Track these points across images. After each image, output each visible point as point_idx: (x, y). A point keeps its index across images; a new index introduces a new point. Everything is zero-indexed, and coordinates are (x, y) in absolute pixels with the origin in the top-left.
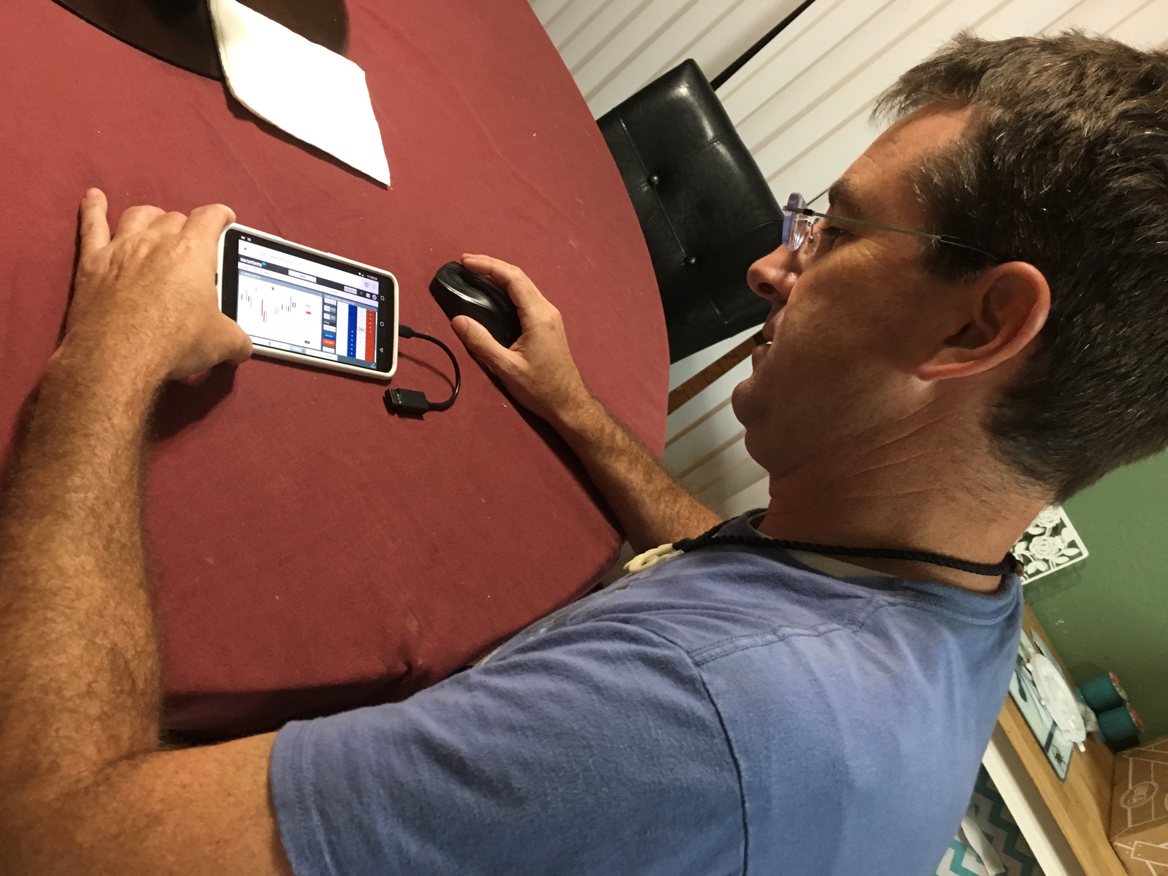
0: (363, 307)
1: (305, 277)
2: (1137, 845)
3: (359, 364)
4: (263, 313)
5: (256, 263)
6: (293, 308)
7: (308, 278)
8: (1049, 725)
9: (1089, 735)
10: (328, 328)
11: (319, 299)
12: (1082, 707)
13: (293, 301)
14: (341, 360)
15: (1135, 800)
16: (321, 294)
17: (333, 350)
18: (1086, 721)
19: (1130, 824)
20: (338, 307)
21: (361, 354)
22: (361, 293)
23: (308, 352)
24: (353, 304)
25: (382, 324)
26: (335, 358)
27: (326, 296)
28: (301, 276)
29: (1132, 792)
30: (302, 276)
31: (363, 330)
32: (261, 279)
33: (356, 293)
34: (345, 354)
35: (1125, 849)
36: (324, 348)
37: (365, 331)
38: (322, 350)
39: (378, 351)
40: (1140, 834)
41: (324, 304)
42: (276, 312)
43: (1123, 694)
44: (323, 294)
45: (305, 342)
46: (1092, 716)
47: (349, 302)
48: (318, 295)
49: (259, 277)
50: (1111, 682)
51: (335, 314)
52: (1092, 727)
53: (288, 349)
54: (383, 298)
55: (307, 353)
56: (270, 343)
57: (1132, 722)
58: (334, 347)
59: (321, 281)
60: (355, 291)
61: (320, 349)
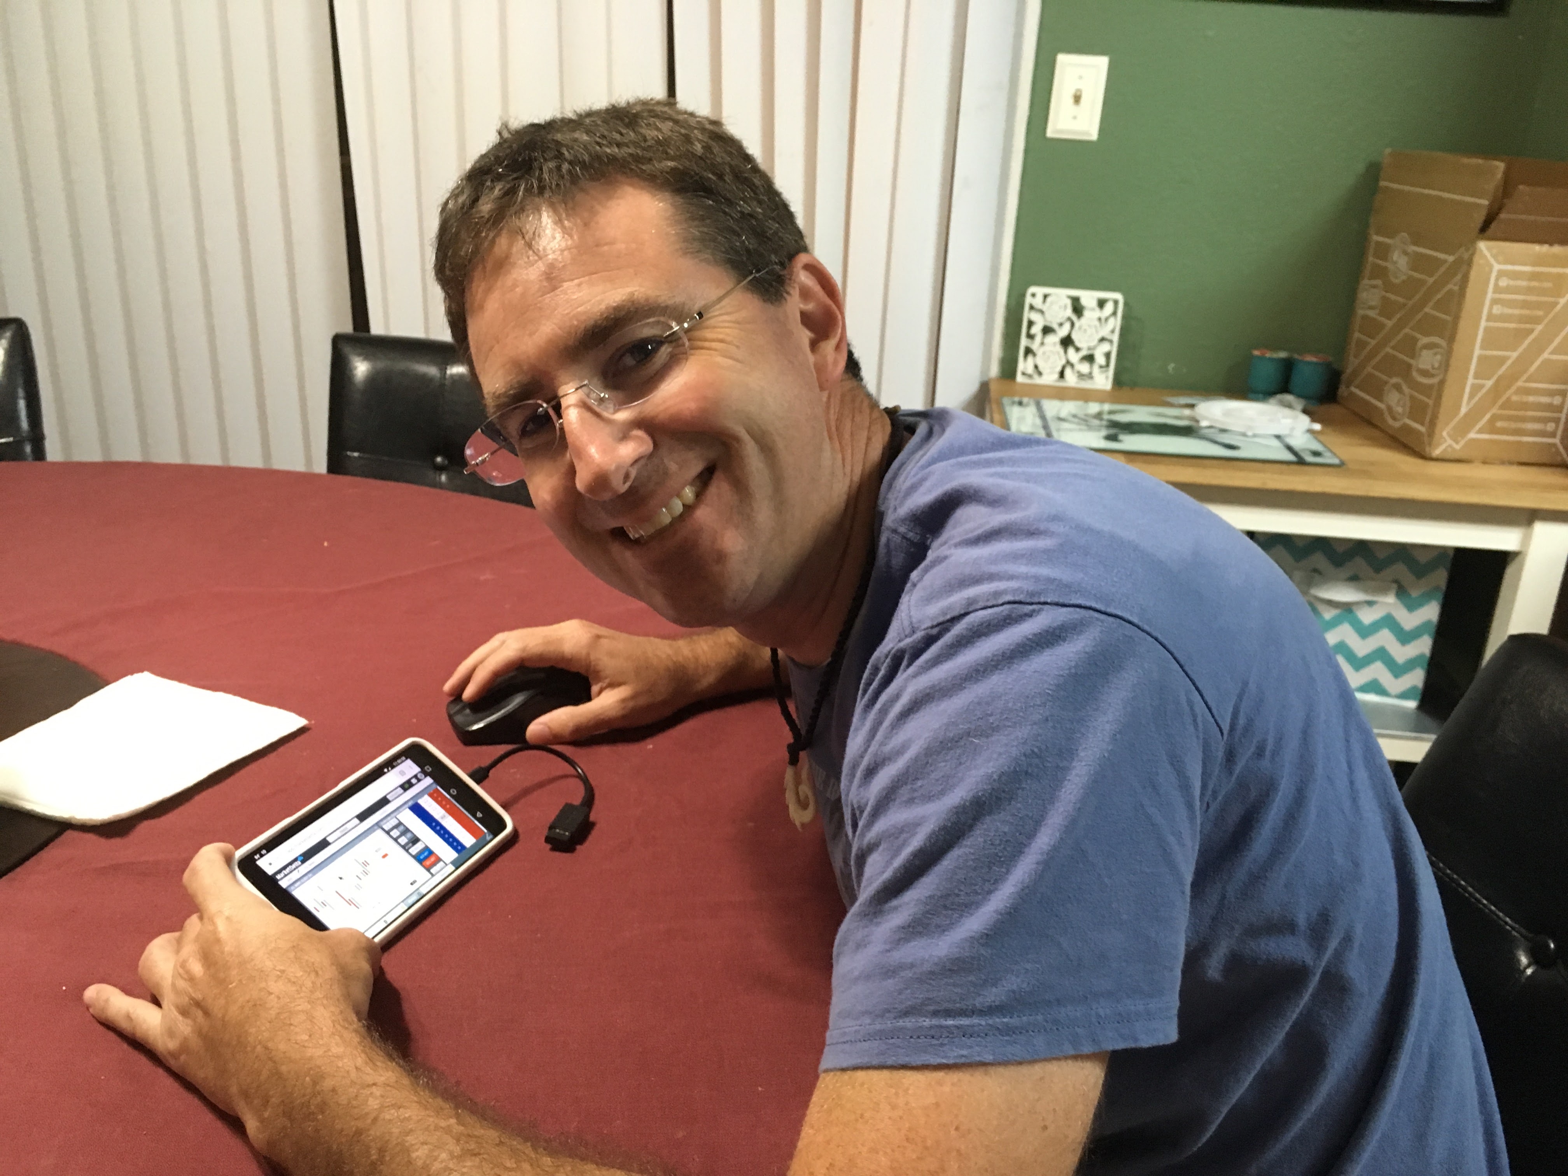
0: (423, 796)
1: (346, 828)
2: (1448, 434)
3: (476, 849)
4: (350, 902)
5: (294, 866)
6: (368, 868)
7: (349, 826)
8: (1276, 443)
9: (1305, 411)
10: (415, 850)
11: (379, 832)
12: (1273, 401)
13: (361, 861)
14: (457, 864)
15: (1400, 410)
16: (376, 827)
17: (441, 864)
18: (1290, 406)
19: (1422, 429)
20: (402, 821)
21: (467, 839)
22: (406, 786)
23: (424, 890)
24: (410, 803)
25: (454, 792)
26: (451, 868)
27: (382, 823)
28: (342, 831)
29: (1390, 408)
30: (344, 830)
31: (444, 816)
32: (314, 874)
33: (402, 791)
34: (454, 855)
35: (1445, 450)
36: (433, 870)
37: (447, 815)
38: (433, 875)
39: (478, 819)
40: (1439, 425)
41: (388, 833)
42: (358, 887)
43: (1283, 355)
44: (378, 825)
45: (412, 884)
46: (1289, 398)
47: (407, 806)
48: (374, 831)
49: (310, 875)
50: (1261, 358)
51: (407, 831)
52: (1299, 404)
53: (406, 908)
54: (428, 769)
55: (424, 893)
56: (385, 922)
57: (1316, 364)
58: (438, 860)
59: (363, 816)
60: (400, 790)
61: (430, 876)
